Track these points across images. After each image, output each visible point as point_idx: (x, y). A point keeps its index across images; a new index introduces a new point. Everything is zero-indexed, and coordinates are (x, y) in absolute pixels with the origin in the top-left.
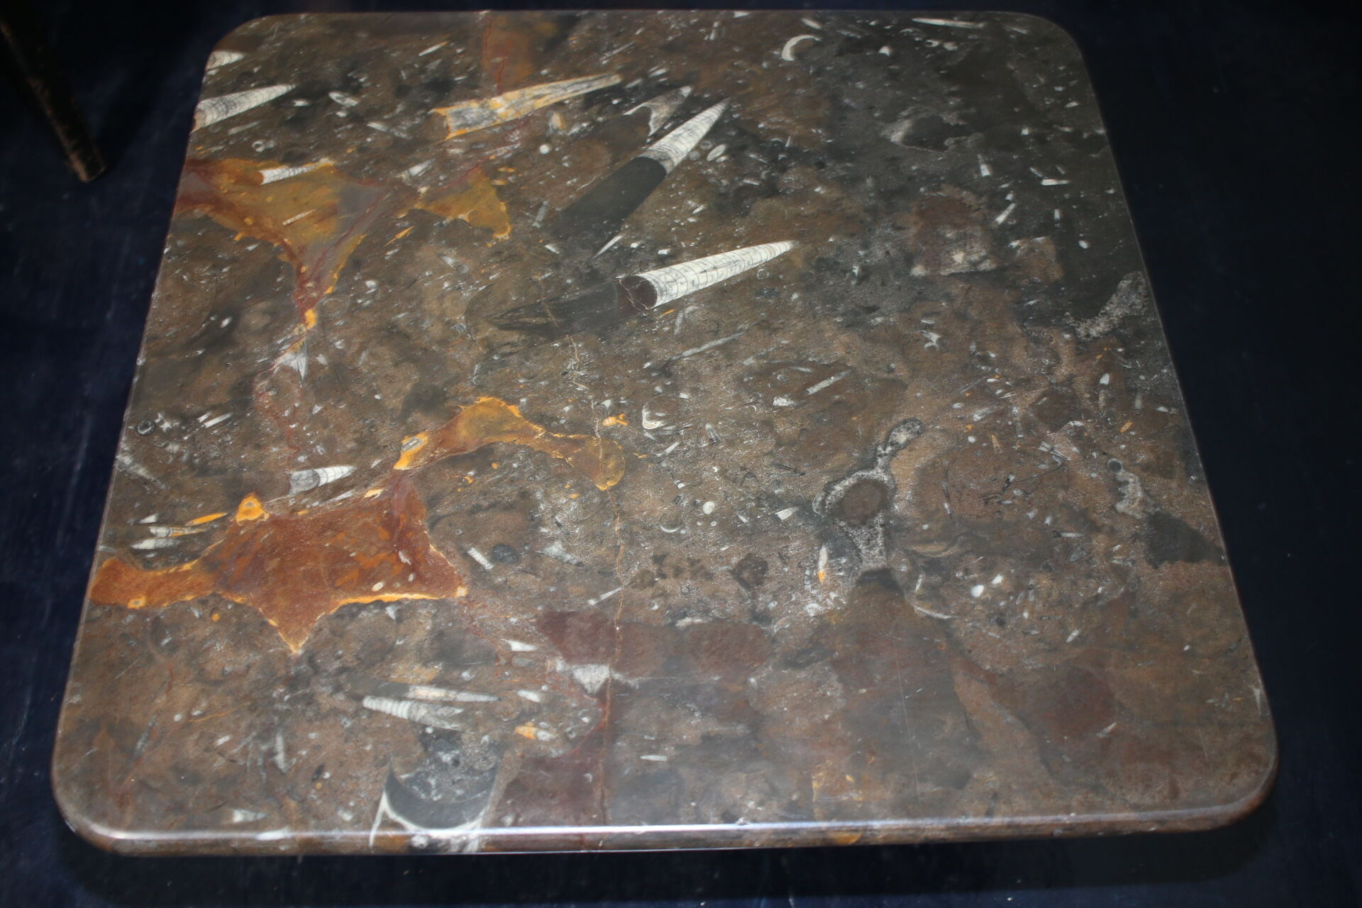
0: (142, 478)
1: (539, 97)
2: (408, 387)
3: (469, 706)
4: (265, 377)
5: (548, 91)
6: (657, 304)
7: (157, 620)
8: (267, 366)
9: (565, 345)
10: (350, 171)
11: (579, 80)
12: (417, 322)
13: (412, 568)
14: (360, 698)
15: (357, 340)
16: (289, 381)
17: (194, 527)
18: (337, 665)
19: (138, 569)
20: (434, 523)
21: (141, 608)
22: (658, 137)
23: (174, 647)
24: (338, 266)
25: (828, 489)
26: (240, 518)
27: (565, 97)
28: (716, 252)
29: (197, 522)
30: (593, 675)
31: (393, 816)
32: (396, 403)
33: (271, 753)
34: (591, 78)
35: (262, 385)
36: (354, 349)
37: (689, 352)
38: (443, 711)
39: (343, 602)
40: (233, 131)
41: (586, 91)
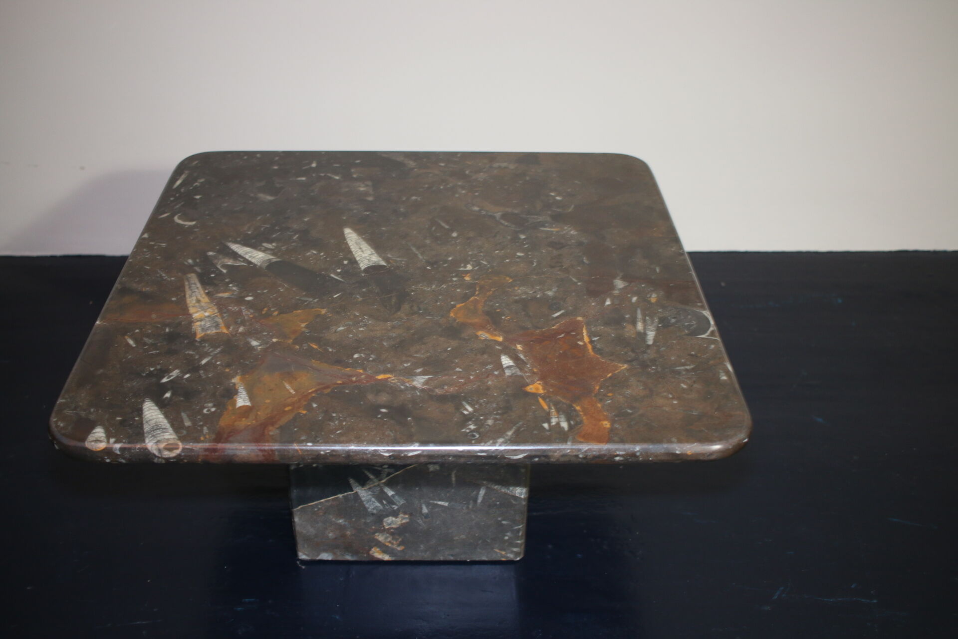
0: (514, 433)
1: (198, 301)
2: (442, 339)
3: (644, 315)
4: (432, 391)
5: (194, 298)
6: (385, 264)
7: (616, 416)
8: (423, 391)
9: (413, 291)
10: (246, 370)
11: (187, 287)
12: (390, 338)
13: (568, 333)
14: (649, 346)
15: (404, 358)
16: (436, 382)
17: (550, 408)
18: (630, 353)
19: (582, 427)
20: (537, 328)
21: (609, 422)
22: (250, 263)
23: (632, 408)
24: (338, 369)
25: (507, 226)
26: (541, 391)
27: (202, 292)
28: (349, 248)
29: (546, 407)
30: (620, 284)
31: (707, 334)
32: (455, 343)
33: (687, 370)
34: (187, 283)
35: (438, 391)
36: (410, 359)
37: (421, 257)
38: (649, 322)
39: (592, 353)
40: (188, 423)
41: (199, 285)
